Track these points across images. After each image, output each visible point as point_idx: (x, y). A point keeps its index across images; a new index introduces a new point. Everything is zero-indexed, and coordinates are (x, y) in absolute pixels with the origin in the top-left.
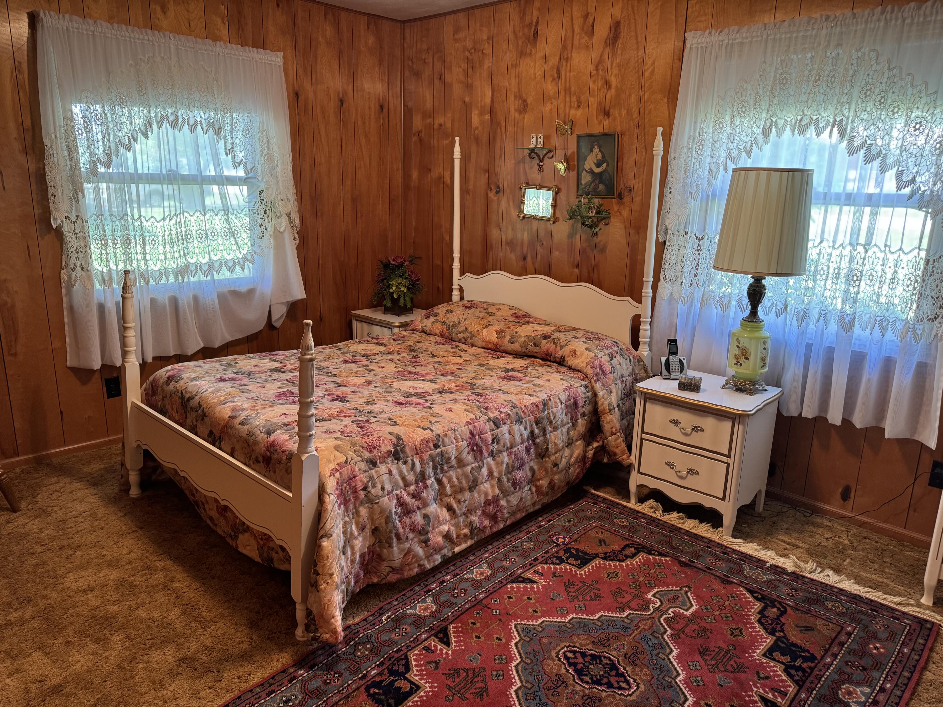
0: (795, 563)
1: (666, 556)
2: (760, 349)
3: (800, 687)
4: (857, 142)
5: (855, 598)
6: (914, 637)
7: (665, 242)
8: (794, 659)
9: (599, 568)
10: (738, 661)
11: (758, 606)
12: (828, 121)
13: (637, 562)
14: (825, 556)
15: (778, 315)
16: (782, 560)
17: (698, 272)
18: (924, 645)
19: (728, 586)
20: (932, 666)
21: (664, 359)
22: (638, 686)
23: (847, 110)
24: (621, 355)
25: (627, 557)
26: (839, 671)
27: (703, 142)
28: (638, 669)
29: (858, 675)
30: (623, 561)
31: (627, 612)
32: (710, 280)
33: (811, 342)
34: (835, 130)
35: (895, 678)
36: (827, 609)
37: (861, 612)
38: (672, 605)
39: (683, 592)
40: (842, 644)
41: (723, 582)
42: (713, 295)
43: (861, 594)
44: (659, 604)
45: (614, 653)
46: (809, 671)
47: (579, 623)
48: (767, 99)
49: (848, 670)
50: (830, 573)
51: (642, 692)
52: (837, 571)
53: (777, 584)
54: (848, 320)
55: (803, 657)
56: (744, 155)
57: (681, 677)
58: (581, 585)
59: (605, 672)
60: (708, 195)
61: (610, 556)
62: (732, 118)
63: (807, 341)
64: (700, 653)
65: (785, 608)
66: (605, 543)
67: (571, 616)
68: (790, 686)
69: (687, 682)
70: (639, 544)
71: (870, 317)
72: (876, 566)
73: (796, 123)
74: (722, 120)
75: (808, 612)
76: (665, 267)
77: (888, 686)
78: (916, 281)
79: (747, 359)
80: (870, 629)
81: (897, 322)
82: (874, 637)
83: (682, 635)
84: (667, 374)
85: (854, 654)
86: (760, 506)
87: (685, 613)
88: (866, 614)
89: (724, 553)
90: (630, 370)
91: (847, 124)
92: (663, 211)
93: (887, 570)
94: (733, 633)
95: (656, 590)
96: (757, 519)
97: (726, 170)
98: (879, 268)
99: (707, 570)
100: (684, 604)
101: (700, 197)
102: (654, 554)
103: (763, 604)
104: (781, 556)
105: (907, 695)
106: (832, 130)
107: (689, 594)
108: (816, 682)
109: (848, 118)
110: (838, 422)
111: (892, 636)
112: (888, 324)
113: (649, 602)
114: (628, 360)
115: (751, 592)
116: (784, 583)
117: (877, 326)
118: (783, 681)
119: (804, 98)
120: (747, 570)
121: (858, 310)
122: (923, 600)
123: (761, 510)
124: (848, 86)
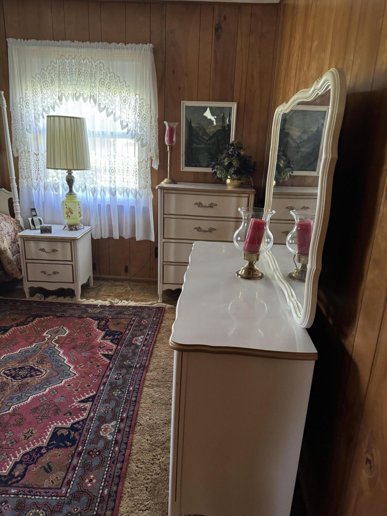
0: (110, 301)
1: (50, 316)
2: (77, 208)
3: (118, 345)
4: (102, 106)
5: (135, 307)
6: (157, 314)
7: (18, 157)
8: (114, 336)
9: (14, 331)
10: (91, 345)
11: (96, 322)
12: (88, 95)
13: (35, 323)
14: (122, 296)
15: (83, 191)
16: (104, 302)
17: (40, 172)
18: (161, 315)
19: (82, 319)
20: (164, 321)
21: (30, 219)
22: (46, 371)
23: (95, 91)
24: (5, 221)
25: (29, 322)
26: (132, 334)
27: (28, 101)
28: (44, 365)
29: (139, 333)
30: (27, 324)
31: (34, 344)
32: (46, 176)
33: (100, 203)
34: (92, 99)
35: (152, 329)
36: (125, 315)
37: (138, 311)
38: (56, 335)
39: (61, 328)
40: (132, 325)
41: (79, 318)
42: (49, 184)
43: (137, 305)
44: (50, 336)
45: (31, 363)
46: (120, 338)
47: (9, 357)
48: (57, 81)
49: (135, 333)
50: (125, 301)
51: (48, 373)
52: (127, 300)
53: (104, 312)
54: (113, 191)
55: (117, 334)
56: (51, 110)
57: (66, 360)
58: (6, 341)
59: (28, 372)
60: (37, 131)
61: (20, 324)
62: (41, 89)
63: (98, 203)
64: (73, 348)
65: (108, 320)
66: (16, 319)
67: (4, 356)
68: (114, 346)
69: (69, 361)
70: (35, 315)
71: (122, 189)
72: (142, 294)
73: (73, 95)
74: (37, 90)
75: (118, 318)
76: (21, 170)
77: (150, 333)
78: (136, 171)
79: (72, 213)
80: (142, 316)
81: (133, 190)
82: (144, 318)
83: (64, 345)
84: (34, 227)
85: (137, 326)
86: (92, 284)
87: (64, 336)
88: (140, 312)
89: (78, 307)
90: (12, 228)
91: (96, 97)
92: (13, 139)
93: (145, 295)
94: (87, 336)
95: (47, 331)
96: (91, 290)
97: (43, 117)
98: (121, 166)
99: (71, 315)
100: (62, 332)
101: (32, 132)
102: (43, 317)
103: (98, 321)
104: (104, 301)
105: (156, 333)
106: (90, 99)
107: (64, 328)
108: (123, 341)
109: (96, 94)
110: (118, 238)
111: (149, 316)
112: (129, 192)
113: (45, 337)
114: (10, 223)
115: (93, 318)
116: (106, 311)
117: (125, 192)
118: (111, 346)
119: (75, 82)
120: (90, 310)
121: (117, 186)
122: (159, 301)
123: (92, 285)
124: (93, 78)
